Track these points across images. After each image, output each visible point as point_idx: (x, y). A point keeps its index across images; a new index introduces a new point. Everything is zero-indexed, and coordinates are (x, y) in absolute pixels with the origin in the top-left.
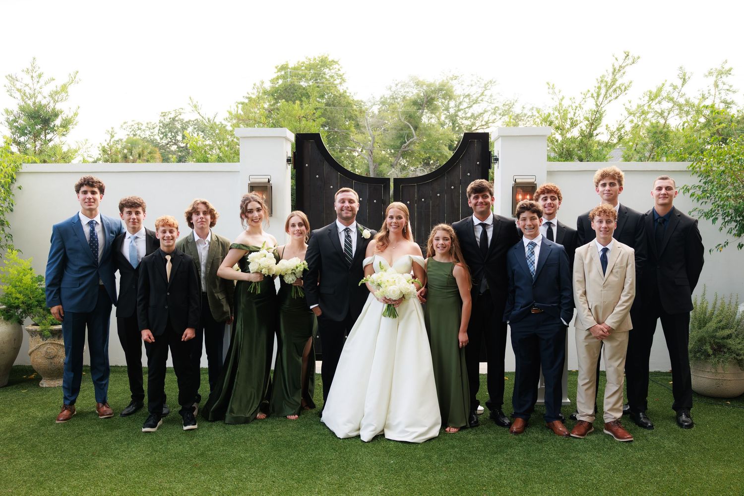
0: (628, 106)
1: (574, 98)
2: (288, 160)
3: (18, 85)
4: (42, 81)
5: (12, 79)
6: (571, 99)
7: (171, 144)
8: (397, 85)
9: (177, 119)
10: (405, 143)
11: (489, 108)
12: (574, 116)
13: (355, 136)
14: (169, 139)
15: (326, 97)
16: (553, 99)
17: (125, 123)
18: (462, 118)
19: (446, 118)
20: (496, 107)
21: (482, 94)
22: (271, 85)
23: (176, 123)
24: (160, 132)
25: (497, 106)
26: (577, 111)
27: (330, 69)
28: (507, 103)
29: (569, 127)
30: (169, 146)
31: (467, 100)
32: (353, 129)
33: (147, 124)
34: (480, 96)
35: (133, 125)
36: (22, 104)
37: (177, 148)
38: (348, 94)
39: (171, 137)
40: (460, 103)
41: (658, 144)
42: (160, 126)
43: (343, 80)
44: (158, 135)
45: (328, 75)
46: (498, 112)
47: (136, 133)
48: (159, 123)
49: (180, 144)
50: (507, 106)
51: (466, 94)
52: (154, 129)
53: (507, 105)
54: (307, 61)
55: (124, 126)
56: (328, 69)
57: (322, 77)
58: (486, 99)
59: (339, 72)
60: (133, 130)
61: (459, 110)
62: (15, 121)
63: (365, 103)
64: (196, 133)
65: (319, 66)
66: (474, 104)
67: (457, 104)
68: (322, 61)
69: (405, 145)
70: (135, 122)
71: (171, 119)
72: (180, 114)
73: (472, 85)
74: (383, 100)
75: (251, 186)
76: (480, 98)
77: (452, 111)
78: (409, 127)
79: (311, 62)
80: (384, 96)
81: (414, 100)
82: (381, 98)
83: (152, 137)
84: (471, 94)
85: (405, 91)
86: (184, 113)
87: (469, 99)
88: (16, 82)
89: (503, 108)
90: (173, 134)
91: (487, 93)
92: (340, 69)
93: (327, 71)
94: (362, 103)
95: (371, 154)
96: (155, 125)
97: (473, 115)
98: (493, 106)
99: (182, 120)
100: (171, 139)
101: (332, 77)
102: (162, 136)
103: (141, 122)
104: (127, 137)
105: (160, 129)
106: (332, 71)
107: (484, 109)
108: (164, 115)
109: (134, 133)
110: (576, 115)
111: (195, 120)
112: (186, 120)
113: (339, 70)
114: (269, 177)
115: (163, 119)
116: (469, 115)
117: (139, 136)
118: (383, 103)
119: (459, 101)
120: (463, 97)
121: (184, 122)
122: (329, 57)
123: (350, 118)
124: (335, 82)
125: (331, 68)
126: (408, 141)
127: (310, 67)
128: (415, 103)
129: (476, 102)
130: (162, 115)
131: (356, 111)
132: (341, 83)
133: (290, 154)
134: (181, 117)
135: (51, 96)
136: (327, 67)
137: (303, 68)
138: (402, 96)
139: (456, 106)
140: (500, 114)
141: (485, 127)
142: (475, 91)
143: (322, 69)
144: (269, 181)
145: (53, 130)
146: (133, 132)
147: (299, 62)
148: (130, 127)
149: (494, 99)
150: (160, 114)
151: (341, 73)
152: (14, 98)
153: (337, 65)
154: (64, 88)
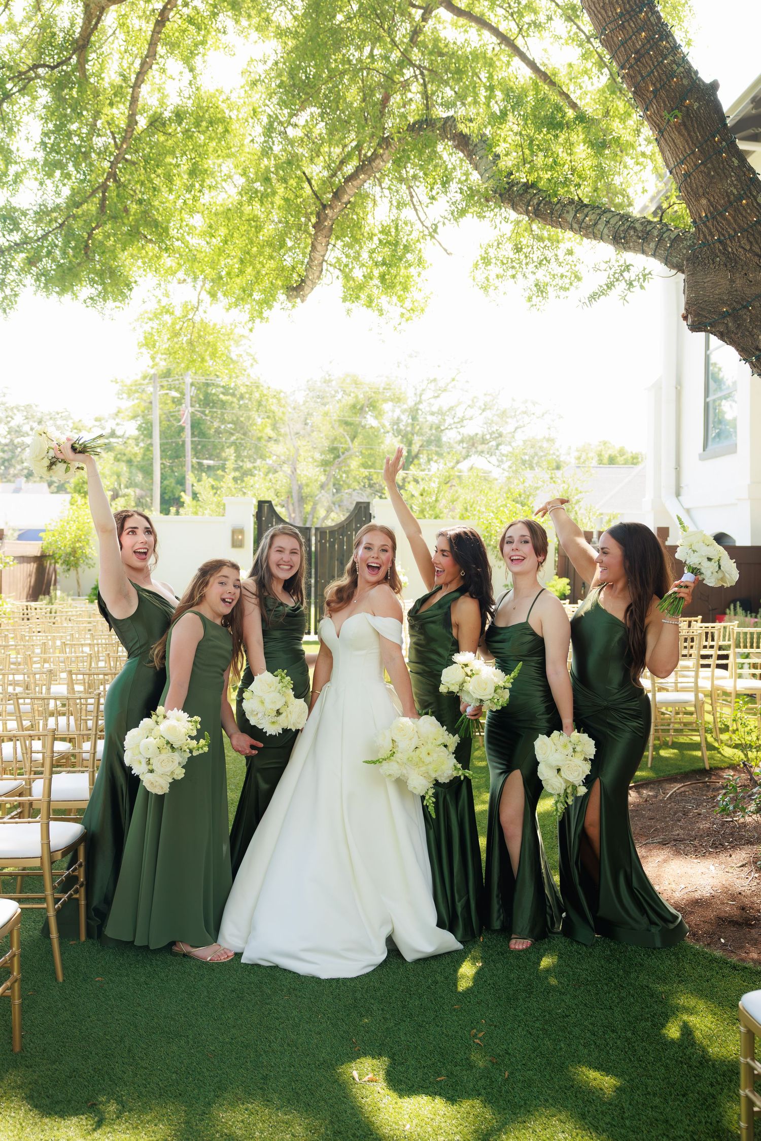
10: (339, 457)
18: (425, 413)
19: (403, 412)
21: (453, 380)
31: (432, 386)
32: (268, 429)
34: (451, 382)
50: (490, 397)
51: (431, 378)
61: (420, 402)
63: (284, 392)
66: (442, 392)
69: (340, 460)
74: (310, 383)
76: (452, 384)
77: (411, 403)
78: (344, 437)
81: (352, 403)
82: (309, 380)
84: (439, 378)
87: (436, 385)
94: (282, 394)
97: (440, 409)
107: (457, 400)
116: (435, 409)
118: (311, 389)
119: (421, 389)
123: (265, 414)
126: (343, 454)
129: (445, 389)
131: (274, 405)
139: (416, 397)
140: (480, 408)
141: (459, 426)
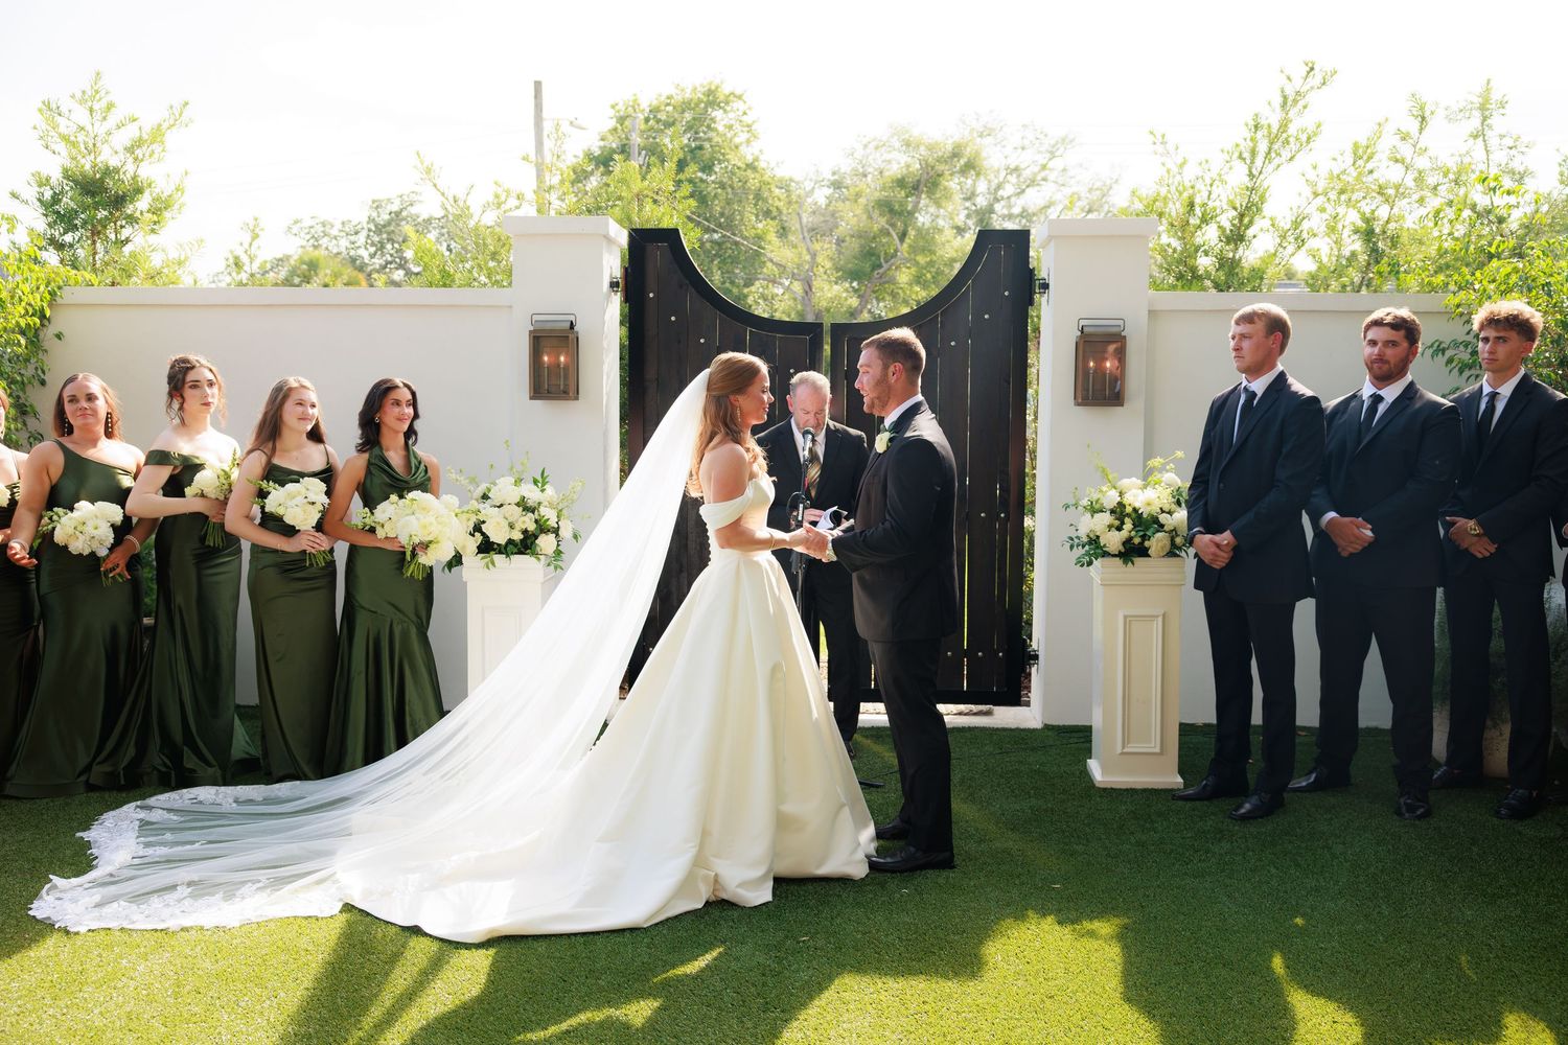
0: (1311, 175)
1: (1207, 161)
2: (614, 285)
3: (64, 125)
4: (112, 121)
5: (50, 109)
6: (1200, 164)
7: (392, 266)
8: (865, 146)
9: (404, 214)
10: (880, 266)
11: (1058, 197)
12: (1209, 199)
13: (777, 251)
14: (388, 256)
15: (717, 169)
16: (1163, 164)
17: (296, 222)
18: (1004, 217)
19: (968, 216)
20: (1074, 194)
21: (1044, 167)
22: (602, 143)
23: (404, 223)
24: (369, 241)
25: (1075, 189)
26: (1214, 187)
27: (725, 111)
28: (1098, 184)
29: (1198, 222)
30: (388, 270)
31: (1013, 179)
32: (772, 237)
33: (343, 223)
34: (1039, 172)
35: (312, 227)
36: (68, 164)
37: (406, 275)
38: (761, 165)
39: (392, 252)
40: (999, 187)
41: (1375, 255)
42: (370, 230)
43: (753, 136)
44: (366, 249)
45: (723, 123)
46: (1077, 204)
47: (320, 242)
48: (368, 223)
49: (411, 266)
50: (1098, 192)
51: (1012, 167)
52: (356, 233)
53: (1097, 189)
54: (677, 94)
55: (295, 229)
56: (721, 111)
57: (709, 127)
58: (1052, 176)
59: (745, 118)
60: (313, 237)
61: (997, 200)
62: (56, 199)
63: (797, 183)
64: (445, 245)
65: (703, 105)
66: (1028, 186)
67: (994, 187)
68: (710, 93)
69: (881, 271)
70: (318, 221)
71: (393, 215)
72: (412, 205)
73: (1023, 148)
74: (836, 177)
75: (534, 337)
76: (1043, 174)
77: (981, 202)
78: (889, 234)
79: (687, 95)
80: (840, 169)
81: (899, 176)
82: (834, 174)
83: (352, 253)
84: (1022, 166)
85: (883, 158)
86: (420, 202)
87: (1019, 176)
88: (57, 118)
89: (1088, 195)
90: (396, 245)
91: (1057, 164)
92: (747, 111)
93: (718, 114)
94: (793, 184)
95: (807, 289)
96: (360, 226)
97: (1024, 210)
98: (1067, 191)
99: (414, 217)
100: (391, 255)
101: (730, 127)
102: (373, 249)
103: (331, 220)
104: (300, 251)
105: (368, 235)
106: (731, 115)
107: (1047, 198)
108: (377, 205)
109: (316, 243)
110: (1213, 196)
111: (443, 217)
112: (425, 216)
113: (745, 113)
114: (572, 318)
115: (374, 214)
116: (1016, 210)
117: (327, 249)
118: (837, 185)
119: (996, 181)
120: (1003, 173)
121: (420, 220)
122: (723, 86)
123: (767, 214)
124: (737, 140)
125: (728, 108)
126: (886, 262)
127: (685, 106)
128: (901, 183)
129: (1032, 183)
130: (375, 205)
131: (779, 200)
132: (748, 141)
133: (618, 273)
134: (413, 210)
135: (130, 150)
136: (719, 105)
137: (670, 108)
138: (876, 170)
139: (989, 193)
142: (1028, 160)
143: (710, 110)
144: (572, 326)
145: (132, 220)
146: (312, 241)
147: (660, 96)
148: (307, 231)
149: (1071, 177)
150: (371, 203)
151: (747, 119)
152: (54, 153)
153: (741, 103)
154: (158, 134)
